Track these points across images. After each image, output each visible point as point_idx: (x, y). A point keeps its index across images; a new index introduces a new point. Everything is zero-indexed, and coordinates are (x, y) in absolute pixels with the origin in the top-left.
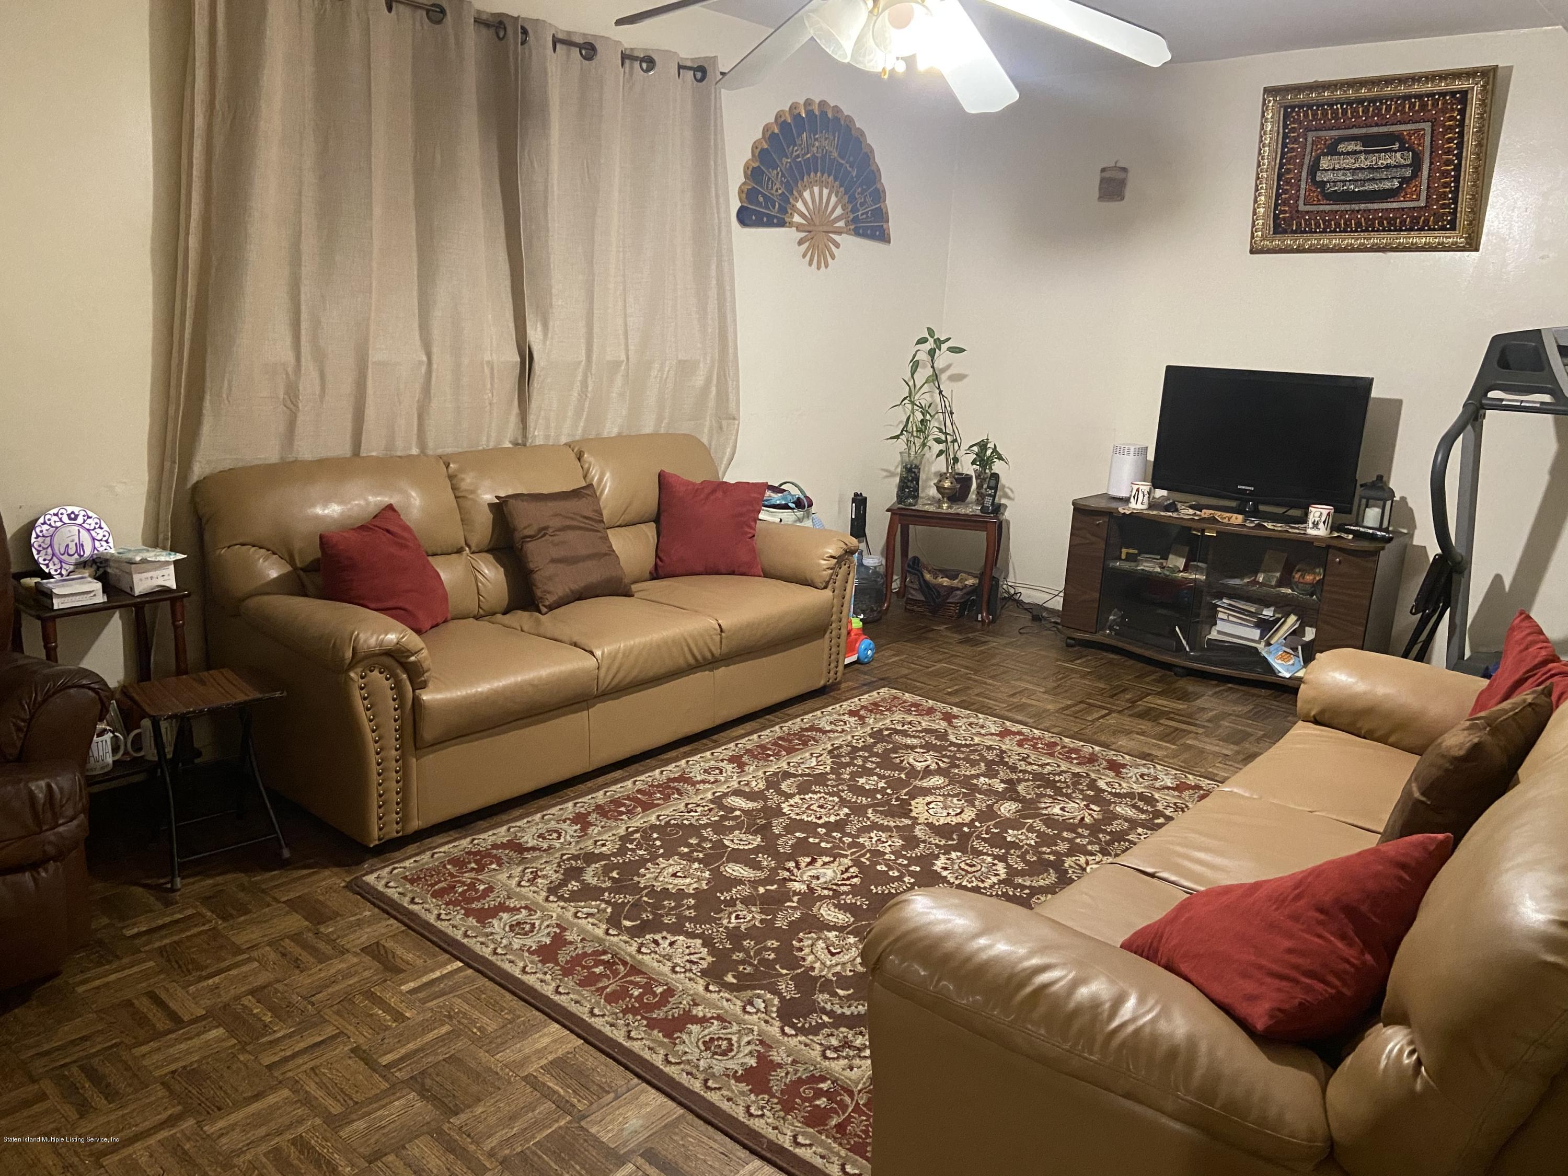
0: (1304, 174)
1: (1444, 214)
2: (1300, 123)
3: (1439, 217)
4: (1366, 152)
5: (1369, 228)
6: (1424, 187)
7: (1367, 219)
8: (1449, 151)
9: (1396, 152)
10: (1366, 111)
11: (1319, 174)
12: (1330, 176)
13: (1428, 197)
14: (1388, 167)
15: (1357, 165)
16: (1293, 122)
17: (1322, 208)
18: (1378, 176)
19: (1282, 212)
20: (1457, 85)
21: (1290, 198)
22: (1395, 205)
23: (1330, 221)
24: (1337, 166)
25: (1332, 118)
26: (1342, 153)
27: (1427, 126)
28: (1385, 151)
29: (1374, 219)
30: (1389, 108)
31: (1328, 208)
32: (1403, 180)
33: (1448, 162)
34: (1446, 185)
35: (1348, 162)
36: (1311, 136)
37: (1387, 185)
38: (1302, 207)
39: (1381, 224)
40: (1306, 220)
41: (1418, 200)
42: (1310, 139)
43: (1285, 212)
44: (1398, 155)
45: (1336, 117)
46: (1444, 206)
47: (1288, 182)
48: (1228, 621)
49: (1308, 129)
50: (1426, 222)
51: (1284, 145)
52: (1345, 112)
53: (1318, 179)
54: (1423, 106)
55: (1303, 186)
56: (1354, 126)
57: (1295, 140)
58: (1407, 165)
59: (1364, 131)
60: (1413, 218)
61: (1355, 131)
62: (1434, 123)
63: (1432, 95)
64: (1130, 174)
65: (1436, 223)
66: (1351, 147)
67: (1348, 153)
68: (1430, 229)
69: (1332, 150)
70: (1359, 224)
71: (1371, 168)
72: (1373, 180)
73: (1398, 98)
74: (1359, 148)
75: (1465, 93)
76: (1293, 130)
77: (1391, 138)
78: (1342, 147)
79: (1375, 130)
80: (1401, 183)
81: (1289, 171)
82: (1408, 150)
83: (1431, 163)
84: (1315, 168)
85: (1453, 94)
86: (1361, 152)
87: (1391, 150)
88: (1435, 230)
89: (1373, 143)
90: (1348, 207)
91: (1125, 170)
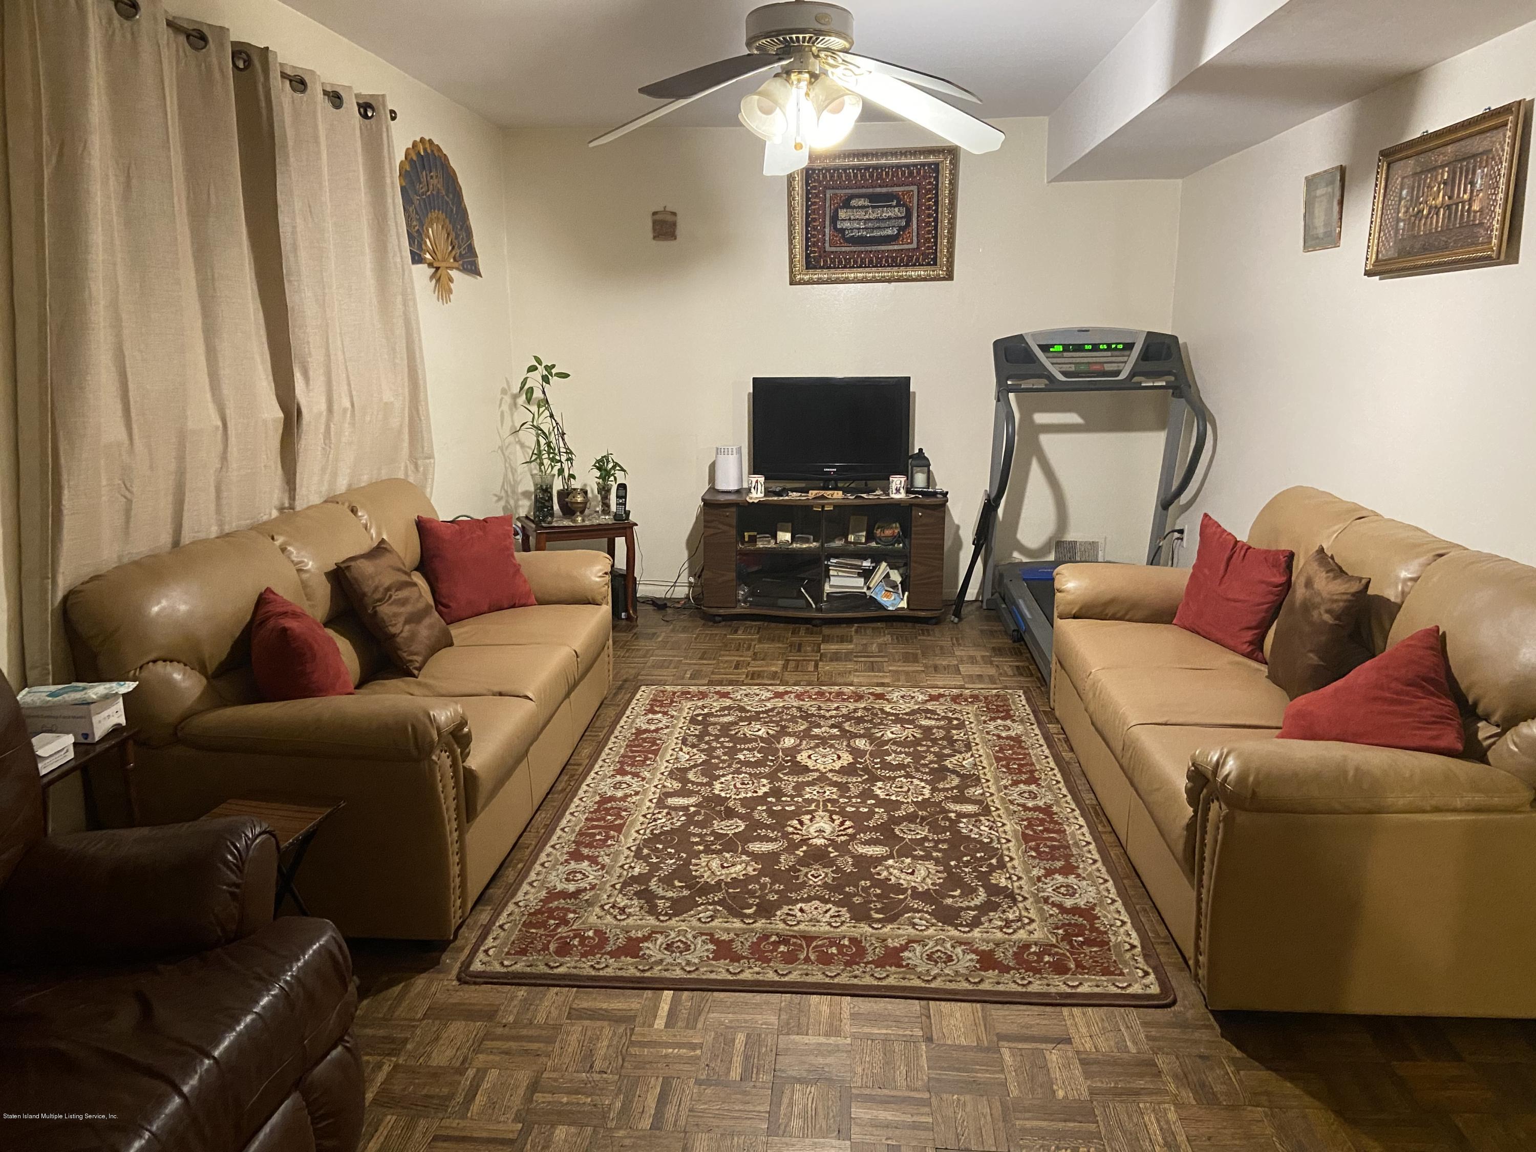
0: (827, 223)
1: (929, 253)
2: (820, 182)
3: (926, 256)
4: (873, 207)
5: (878, 264)
6: (915, 234)
7: (877, 258)
8: (929, 208)
9: (894, 207)
10: (871, 176)
11: (839, 223)
12: (847, 225)
13: (918, 241)
14: (889, 218)
15: (867, 217)
16: (814, 182)
17: (843, 249)
18: (883, 225)
19: (812, 252)
20: (932, 159)
21: (818, 241)
22: (896, 247)
23: (850, 259)
24: (852, 217)
25: (847, 180)
26: (854, 207)
27: (914, 188)
28: (887, 206)
29: (882, 257)
30: (887, 174)
31: (848, 249)
32: (901, 229)
33: (929, 216)
34: (929, 232)
35: (860, 214)
36: (829, 193)
37: (889, 232)
38: (828, 248)
39: (887, 261)
40: (831, 259)
41: (912, 243)
42: (828, 196)
43: (815, 252)
44: (896, 209)
45: (849, 180)
46: (929, 248)
47: (815, 228)
48: (838, 576)
49: (826, 188)
50: (917, 259)
51: (808, 199)
52: (855, 175)
53: (839, 227)
54: (911, 173)
55: (827, 230)
56: (863, 187)
57: (817, 196)
58: (902, 218)
59: (871, 190)
60: (908, 256)
61: (864, 191)
62: (919, 185)
63: (915, 165)
64: (679, 217)
65: (924, 260)
66: (861, 202)
67: (859, 207)
68: (920, 265)
69: (846, 205)
70: (871, 261)
71: (877, 219)
72: (879, 228)
73: (893, 167)
74: (867, 203)
75: (937, 165)
76: (814, 188)
77: (889, 197)
78: (854, 203)
79: (878, 190)
80: (899, 231)
81: (814, 220)
82: (903, 205)
83: (918, 216)
84: (835, 219)
85: (930, 164)
86: (868, 207)
87: (891, 206)
88: (923, 265)
89: (877, 200)
90: (863, 249)
91: (674, 214)
